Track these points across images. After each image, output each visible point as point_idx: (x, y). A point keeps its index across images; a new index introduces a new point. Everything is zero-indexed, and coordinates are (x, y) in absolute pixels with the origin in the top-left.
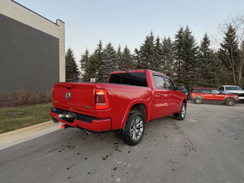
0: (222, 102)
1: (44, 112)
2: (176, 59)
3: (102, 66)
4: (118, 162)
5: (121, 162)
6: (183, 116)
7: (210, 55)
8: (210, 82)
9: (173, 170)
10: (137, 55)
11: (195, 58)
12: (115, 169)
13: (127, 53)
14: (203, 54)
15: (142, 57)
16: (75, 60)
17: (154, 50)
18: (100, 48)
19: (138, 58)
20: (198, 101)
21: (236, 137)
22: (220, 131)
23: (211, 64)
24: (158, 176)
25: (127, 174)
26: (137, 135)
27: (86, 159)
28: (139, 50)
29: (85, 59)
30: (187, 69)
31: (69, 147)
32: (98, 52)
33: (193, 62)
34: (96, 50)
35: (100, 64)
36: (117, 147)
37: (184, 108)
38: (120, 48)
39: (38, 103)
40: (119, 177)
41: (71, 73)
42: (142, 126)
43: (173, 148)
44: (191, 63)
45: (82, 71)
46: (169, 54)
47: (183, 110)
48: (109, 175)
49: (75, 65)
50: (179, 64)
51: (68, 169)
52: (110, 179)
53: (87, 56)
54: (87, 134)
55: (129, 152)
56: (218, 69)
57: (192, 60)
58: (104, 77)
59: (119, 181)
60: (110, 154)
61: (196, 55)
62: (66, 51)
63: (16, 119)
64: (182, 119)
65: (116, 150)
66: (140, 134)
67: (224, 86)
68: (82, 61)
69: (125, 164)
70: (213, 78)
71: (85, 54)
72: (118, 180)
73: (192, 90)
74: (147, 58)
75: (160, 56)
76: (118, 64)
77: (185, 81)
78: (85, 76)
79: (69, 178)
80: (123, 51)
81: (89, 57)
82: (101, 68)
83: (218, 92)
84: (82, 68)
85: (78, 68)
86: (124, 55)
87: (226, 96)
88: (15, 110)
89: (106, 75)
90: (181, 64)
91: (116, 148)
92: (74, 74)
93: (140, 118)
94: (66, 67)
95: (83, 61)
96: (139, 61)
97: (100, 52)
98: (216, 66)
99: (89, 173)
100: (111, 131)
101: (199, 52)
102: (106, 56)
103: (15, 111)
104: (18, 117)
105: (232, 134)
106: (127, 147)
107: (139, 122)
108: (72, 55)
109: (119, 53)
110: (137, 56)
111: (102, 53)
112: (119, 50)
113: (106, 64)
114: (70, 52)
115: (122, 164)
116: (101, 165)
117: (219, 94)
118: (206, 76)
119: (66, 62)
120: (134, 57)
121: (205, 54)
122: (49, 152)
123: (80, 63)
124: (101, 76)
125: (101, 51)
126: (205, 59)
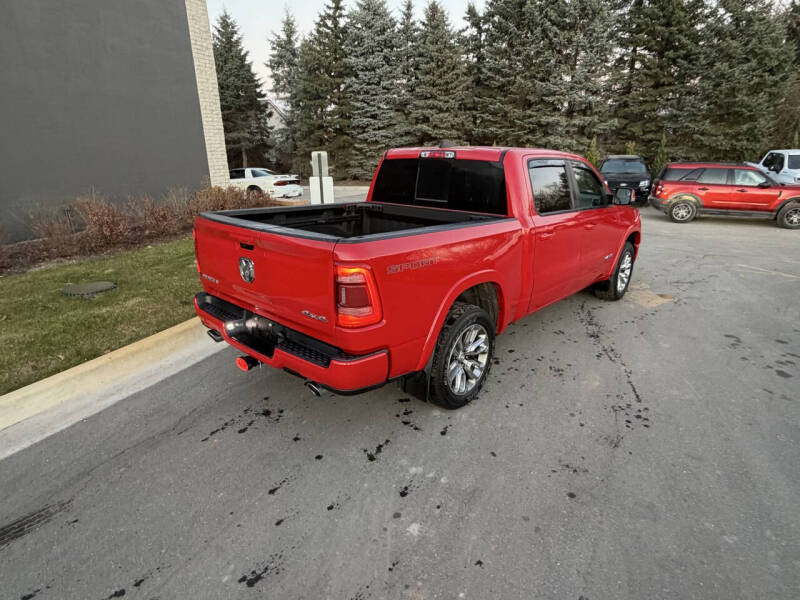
0: (765, 216)
1: (175, 281)
2: (623, 44)
3: (348, 81)
4: (413, 470)
5: (420, 470)
6: (620, 286)
7: (756, 26)
8: (736, 137)
9: (572, 495)
10: (474, 31)
11: (695, 38)
12: (403, 494)
13: (436, 27)
14: (728, 19)
15: (492, 39)
16: (248, 60)
17: (541, 9)
18: (338, 8)
19: (479, 47)
20: (683, 212)
21: (785, 369)
22: (737, 342)
23: (754, 63)
24: (526, 519)
25: (438, 511)
26: (467, 376)
27: (319, 457)
28: (482, 10)
29: (284, 52)
30: (657, 86)
31: (267, 413)
32: (329, 23)
33: (686, 57)
34: (323, 19)
35: (341, 75)
36: (406, 413)
37: (628, 259)
38: (409, 7)
39: (151, 238)
40: (414, 521)
41: (240, 109)
42: (485, 347)
43: (578, 416)
44: (674, 61)
45: (278, 104)
46: (597, 25)
47: (626, 264)
48: (389, 514)
49: (250, 81)
50: (632, 67)
51: (272, 492)
52: (391, 525)
53: (289, 42)
54: (318, 394)
55: (443, 433)
56: (775, 84)
57: (683, 46)
58: (355, 122)
59: (416, 533)
60: (387, 441)
61: (699, 27)
62: (214, 24)
63: (96, 311)
64: (617, 297)
65: (406, 423)
66: (477, 373)
67: (787, 153)
68: (275, 64)
69: (431, 475)
70: (752, 118)
71: (284, 37)
72: (414, 529)
73: (666, 171)
74: (511, 45)
75: (563, 36)
76: (405, 72)
77: (645, 133)
78: (289, 123)
79: (278, 523)
80: (424, 18)
81: (297, 45)
82: (342, 86)
83: (760, 180)
84: (275, 90)
85: (264, 90)
86: (425, 36)
87: (785, 195)
88: (82, 270)
89: (364, 115)
90: (638, 65)
91: (406, 418)
92: (251, 113)
93: (481, 327)
94: (221, 87)
95: (279, 64)
96: (481, 58)
97: (336, 24)
98: (771, 72)
99: (330, 508)
100: (388, 381)
101: (713, 13)
102: (361, 39)
103: (87, 276)
104: (98, 304)
105: (773, 353)
106: (437, 413)
107: (477, 338)
108: (237, 42)
109: (408, 28)
110: (474, 38)
111: (344, 30)
112: (408, 16)
113: (361, 74)
114: (227, 29)
115: (423, 476)
116: (363, 480)
117: (761, 187)
118: (727, 114)
119: (219, 70)
120: (463, 41)
121: (737, 20)
122: (213, 433)
123: (269, 72)
124: (346, 122)
125: (342, 22)
126: (735, 44)
